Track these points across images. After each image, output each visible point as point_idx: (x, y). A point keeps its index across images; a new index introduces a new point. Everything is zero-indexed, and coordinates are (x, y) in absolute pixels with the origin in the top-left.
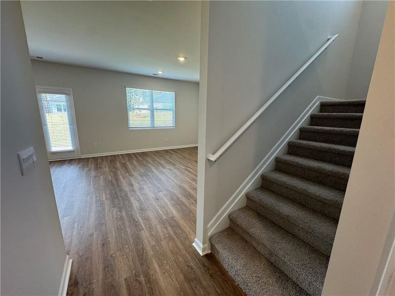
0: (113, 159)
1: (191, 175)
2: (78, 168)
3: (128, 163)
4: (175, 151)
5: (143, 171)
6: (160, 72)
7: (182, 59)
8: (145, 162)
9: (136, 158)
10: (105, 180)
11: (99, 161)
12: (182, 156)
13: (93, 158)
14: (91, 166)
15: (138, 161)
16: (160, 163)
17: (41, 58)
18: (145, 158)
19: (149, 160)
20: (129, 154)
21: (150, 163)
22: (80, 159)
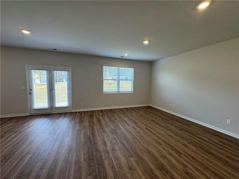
0: (91, 114)
1: (154, 137)
2: (68, 121)
3: (101, 118)
4: (133, 110)
5: (113, 128)
6: (126, 55)
7: (146, 42)
8: (113, 118)
9: (107, 114)
10: (85, 134)
11: (83, 115)
12: (140, 114)
13: (79, 112)
14: (77, 119)
15: (108, 117)
16: (124, 120)
17: (56, 49)
18: (113, 114)
19: (116, 116)
20: (102, 110)
21: (117, 120)
22: (71, 113)
